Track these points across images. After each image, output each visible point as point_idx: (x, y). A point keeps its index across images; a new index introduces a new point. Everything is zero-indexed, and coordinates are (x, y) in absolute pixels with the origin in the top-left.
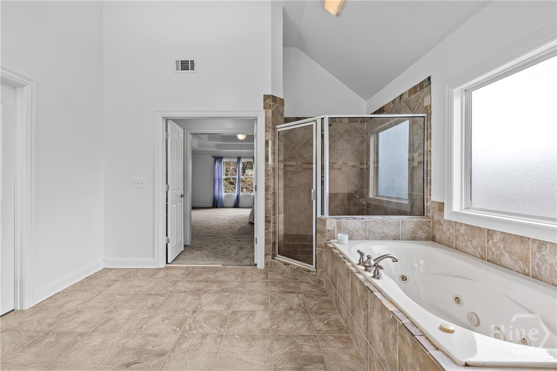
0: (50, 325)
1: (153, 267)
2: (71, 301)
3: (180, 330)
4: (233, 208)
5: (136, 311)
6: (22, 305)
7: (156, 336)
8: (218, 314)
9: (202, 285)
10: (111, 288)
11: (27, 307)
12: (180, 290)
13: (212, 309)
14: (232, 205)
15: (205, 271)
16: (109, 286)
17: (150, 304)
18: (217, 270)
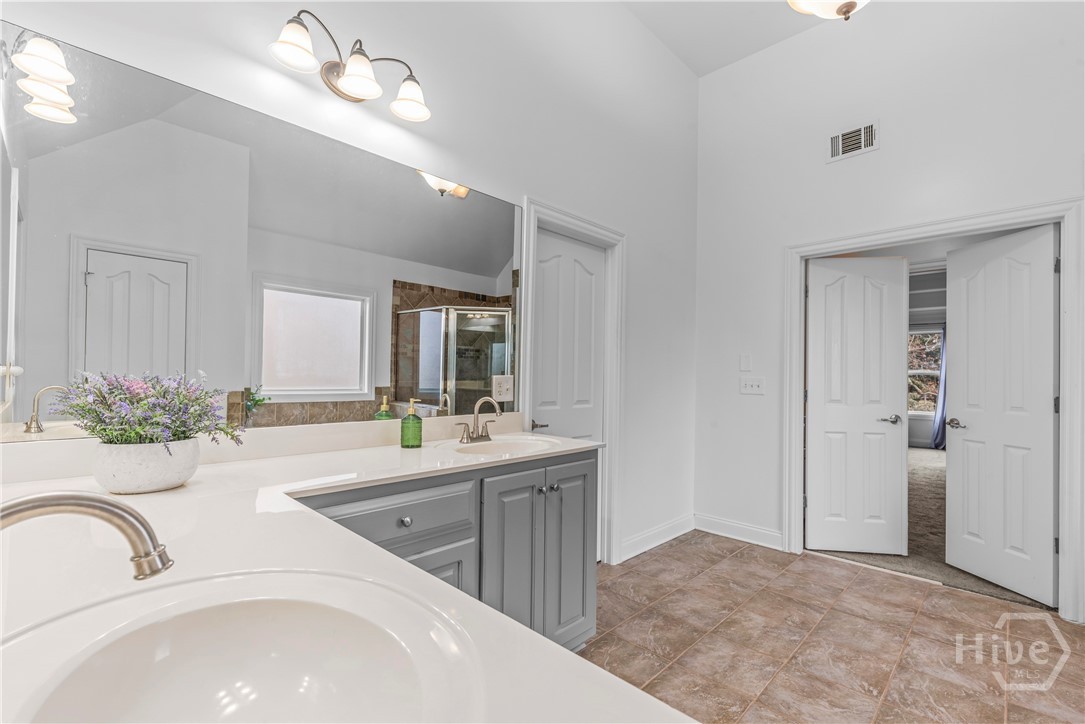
0: (650, 599)
1: (781, 549)
2: (665, 570)
3: (880, 693)
4: (931, 448)
5: (775, 623)
6: (609, 558)
7: (829, 684)
8: (968, 695)
9: (901, 615)
10: (717, 567)
11: (615, 562)
12: (852, 611)
13: (946, 678)
14: (929, 441)
15: (902, 586)
16: (714, 562)
17: (797, 619)
18: (930, 592)
